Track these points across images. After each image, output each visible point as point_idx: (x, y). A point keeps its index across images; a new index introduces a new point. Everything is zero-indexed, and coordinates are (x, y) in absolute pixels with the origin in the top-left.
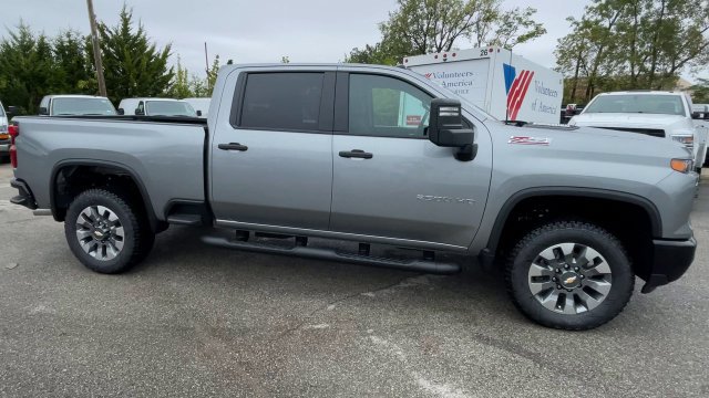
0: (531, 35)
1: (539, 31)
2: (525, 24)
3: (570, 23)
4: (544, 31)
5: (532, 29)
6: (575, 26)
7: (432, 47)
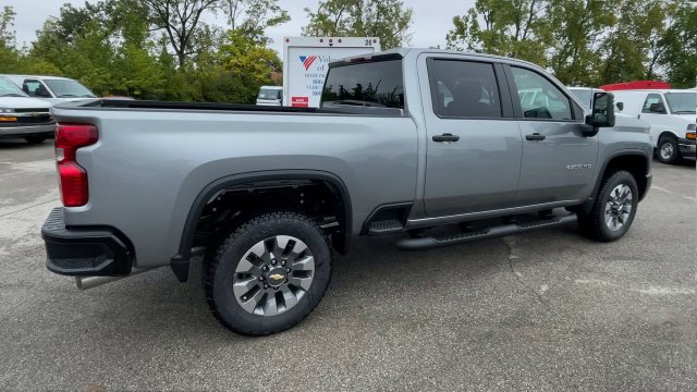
0: (277, 20)
1: (284, 18)
2: (272, 8)
3: (307, 13)
4: (289, 18)
5: (278, 14)
6: (311, 17)
7: (175, 16)
